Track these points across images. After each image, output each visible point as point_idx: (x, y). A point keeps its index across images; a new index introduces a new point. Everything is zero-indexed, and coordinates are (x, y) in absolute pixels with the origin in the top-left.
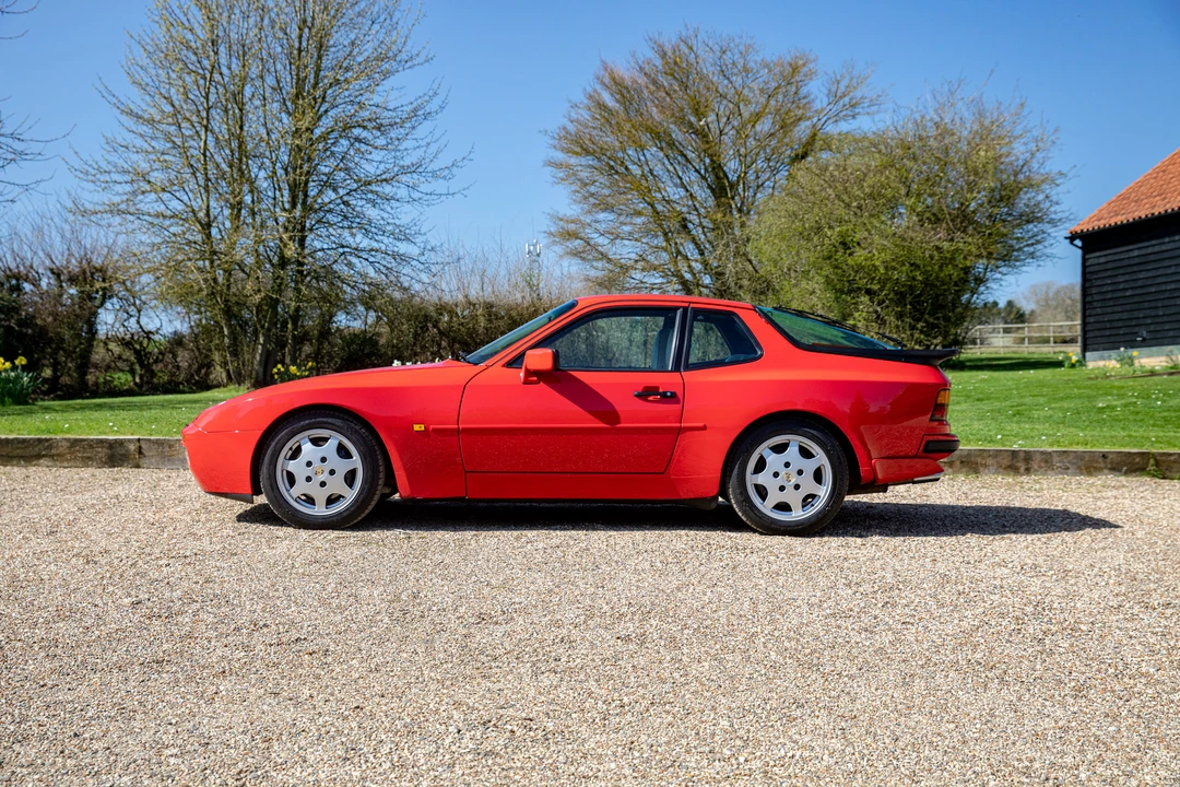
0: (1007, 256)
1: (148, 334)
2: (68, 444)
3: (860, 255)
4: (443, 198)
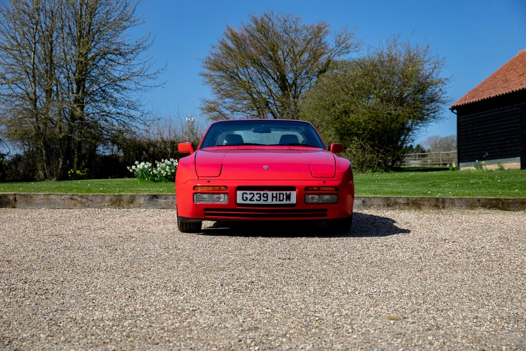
0: (422, 117)
1: (3, 156)
3: (353, 117)
4: (153, 88)
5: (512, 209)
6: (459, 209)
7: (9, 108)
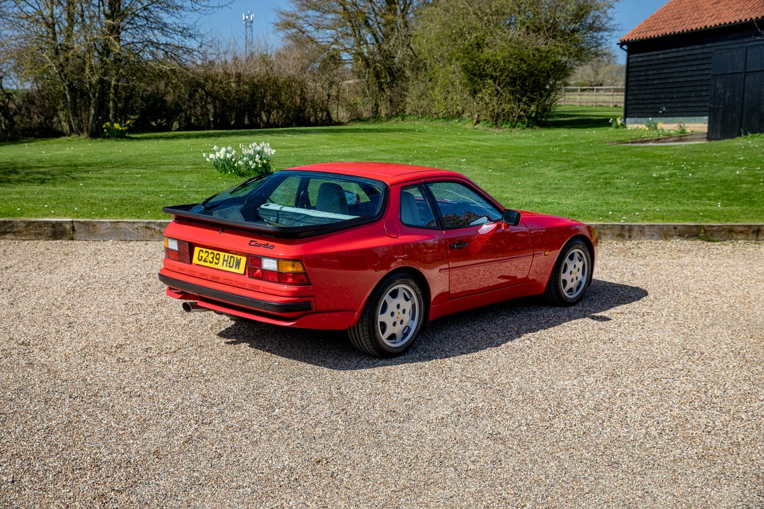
1: (9, 95)
2: (25, 225)
3: (487, 53)
4: (215, 9)
5: (716, 239)
6: (650, 239)
7: (16, 34)
